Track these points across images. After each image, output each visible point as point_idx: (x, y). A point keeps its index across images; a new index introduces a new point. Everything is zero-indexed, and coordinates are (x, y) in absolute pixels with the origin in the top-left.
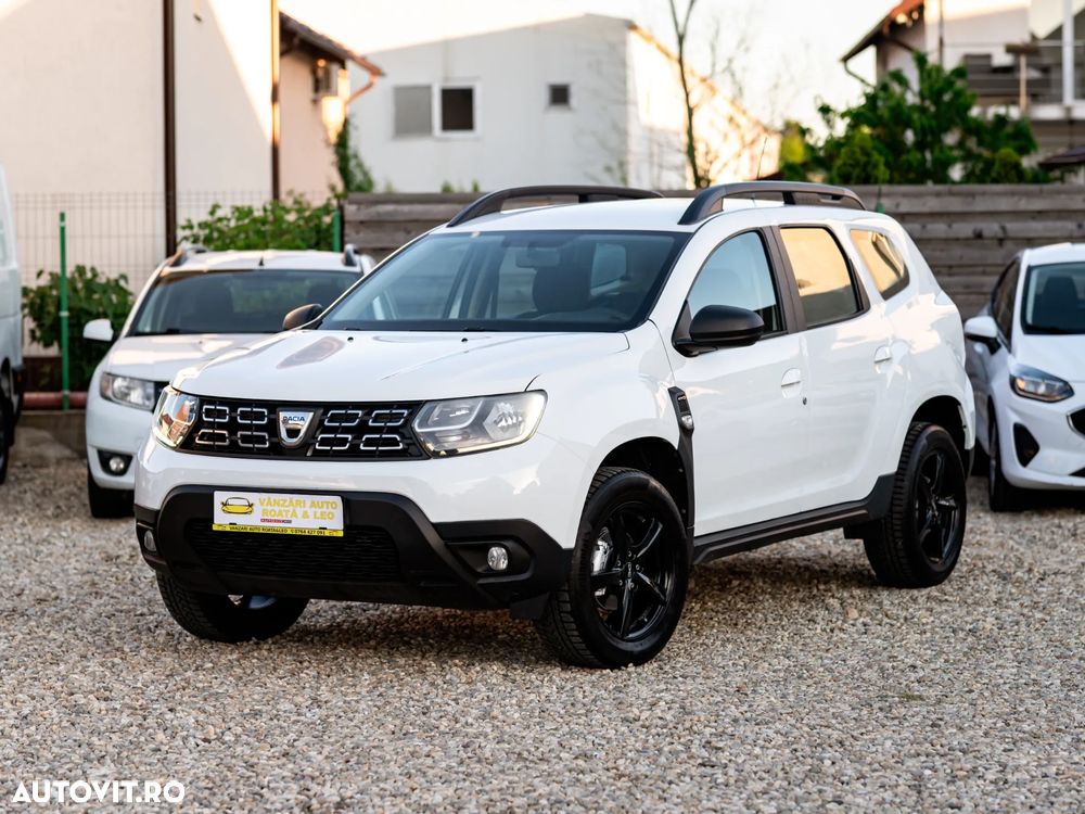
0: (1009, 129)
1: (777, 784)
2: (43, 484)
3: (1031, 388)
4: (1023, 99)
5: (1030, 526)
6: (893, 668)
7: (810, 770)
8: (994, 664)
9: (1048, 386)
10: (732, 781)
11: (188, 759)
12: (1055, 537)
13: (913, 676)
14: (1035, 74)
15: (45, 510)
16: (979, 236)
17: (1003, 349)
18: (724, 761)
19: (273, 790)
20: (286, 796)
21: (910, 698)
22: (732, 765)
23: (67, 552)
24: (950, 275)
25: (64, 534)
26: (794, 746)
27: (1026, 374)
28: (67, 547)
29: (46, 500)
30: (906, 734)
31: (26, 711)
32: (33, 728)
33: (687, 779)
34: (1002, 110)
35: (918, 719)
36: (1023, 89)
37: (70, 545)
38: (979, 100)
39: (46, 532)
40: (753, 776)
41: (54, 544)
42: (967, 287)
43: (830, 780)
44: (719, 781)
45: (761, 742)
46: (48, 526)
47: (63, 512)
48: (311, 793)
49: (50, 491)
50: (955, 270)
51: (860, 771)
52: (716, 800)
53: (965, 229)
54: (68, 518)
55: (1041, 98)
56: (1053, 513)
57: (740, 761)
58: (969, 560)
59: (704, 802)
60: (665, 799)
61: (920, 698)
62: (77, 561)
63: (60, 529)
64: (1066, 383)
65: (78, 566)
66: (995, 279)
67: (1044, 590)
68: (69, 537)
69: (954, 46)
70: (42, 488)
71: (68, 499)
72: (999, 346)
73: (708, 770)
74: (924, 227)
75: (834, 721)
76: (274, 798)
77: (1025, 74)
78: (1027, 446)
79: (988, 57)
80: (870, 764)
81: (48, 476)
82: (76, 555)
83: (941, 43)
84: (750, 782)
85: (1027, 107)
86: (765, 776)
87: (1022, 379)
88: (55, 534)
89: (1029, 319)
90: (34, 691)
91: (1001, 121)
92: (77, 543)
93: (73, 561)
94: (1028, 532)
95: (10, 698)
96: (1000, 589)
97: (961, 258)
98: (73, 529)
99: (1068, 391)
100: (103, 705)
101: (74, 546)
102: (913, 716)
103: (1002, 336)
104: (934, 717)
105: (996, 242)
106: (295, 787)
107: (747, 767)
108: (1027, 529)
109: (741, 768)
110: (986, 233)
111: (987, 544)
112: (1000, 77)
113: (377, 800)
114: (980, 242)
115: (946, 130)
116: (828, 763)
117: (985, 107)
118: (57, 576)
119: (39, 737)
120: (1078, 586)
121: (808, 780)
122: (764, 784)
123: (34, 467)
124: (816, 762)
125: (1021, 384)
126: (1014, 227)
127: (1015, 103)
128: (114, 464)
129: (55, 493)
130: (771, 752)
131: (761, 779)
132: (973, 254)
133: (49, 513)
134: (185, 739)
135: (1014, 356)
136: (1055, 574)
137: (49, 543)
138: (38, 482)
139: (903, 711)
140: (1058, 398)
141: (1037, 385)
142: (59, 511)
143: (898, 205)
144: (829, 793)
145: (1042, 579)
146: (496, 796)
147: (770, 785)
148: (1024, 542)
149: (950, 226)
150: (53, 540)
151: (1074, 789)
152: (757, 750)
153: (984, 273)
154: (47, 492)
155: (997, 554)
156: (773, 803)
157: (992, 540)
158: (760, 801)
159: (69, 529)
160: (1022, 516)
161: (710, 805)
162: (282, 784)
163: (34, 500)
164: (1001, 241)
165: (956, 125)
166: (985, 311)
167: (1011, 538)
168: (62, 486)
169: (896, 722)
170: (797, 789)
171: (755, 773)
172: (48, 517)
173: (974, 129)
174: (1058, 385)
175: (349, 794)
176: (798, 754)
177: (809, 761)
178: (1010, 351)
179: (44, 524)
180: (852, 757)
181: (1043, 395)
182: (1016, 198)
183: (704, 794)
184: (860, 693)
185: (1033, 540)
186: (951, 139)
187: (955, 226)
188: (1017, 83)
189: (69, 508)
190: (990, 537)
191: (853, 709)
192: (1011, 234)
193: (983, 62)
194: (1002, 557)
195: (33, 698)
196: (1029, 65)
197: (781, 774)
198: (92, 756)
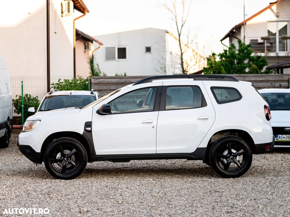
0: (261, 59)
4: (266, 51)
11: (54, 203)
14: (269, 45)
19: (73, 209)
20: (75, 210)
30: (213, 198)
31: (18, 194)
32: (19, 198)
34: (259, 54)
36: (266, 49)
38: (254, 51)
43: (195, 207)
48: (81, 209)
55: (270, 51)
61: (219, 191)
69: (248, 37)
76: (73, 210)
83: (244, 37)
85: (267, 53)
90: (19, 191)
91: (259, 57)
95: (14, 192)
100: (35, 193)
102: (216, 195)
106: (78, 208)
112: (260, 45)
113: (95, 211)
115: (245, 59)
116: (195, 204)
119: (21, 199)
124: (192, 203)
127: (264, 52)
134: (53, 200)
144: (194, 209)
146: (122, 210)
162: (75, 208)
165: (247, 58)
173: (252, 59)
175: (89, 209)
177: (191, 203)
180: (200, 203)
188: (265, 46)
193: (256, 41)
195: (19, 192)
196: (267, 43)
198: (33, 203)
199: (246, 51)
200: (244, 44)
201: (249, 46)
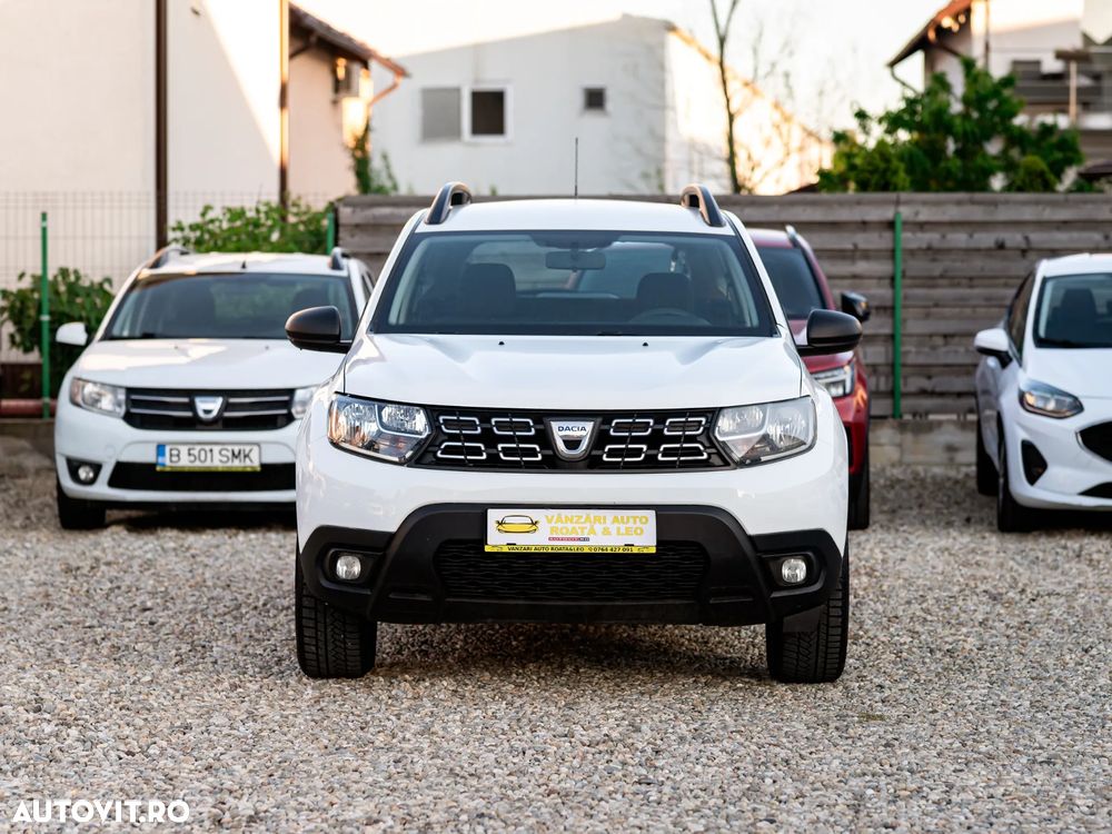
0: (1054, 139)
1: (712, 803)
2: (18, 494)
3: (1040, 404)
4: (1073, 108)
5: (1035, 547)
6: (860, 688)
7: (748, 789)
8: (965, 685)
9: (1057, 401)
10: (665, 799)
12: (1058, 558)
13: (878, 696)
14: (1086, 82)
15: (13, 520)
16: (1001, 246)
17: (1014, 364)
18: (661, 779)
21: (869, 717)
22: (669, 783)
23: (27, 563)
24: (971, 287)
25: (28, 545)
26: (738, 765)
27: (1035, 389)
28: (28, 558)
29: (18, 511)
30: (857, 753)
33: (619, 796)
34: (1049, 119)
35: (873, 739)
36: (1073, 97)
37: (32, 556)
38: (1027, 108)
39: (10, 543)
40: (688, 794)
41: (16, 555)
42: (988, 299)
43: (767, 799)
44: (651, 799)
45: (704, 760)
46: (13, 537)
47: (32, 522)
49: (24, 502)
50: (976, 282)
51: (801, 791)
52: (644, 817)
53: (986, 239)
54: (36, 529)
55: (1092, 107)
56: (1062, 534)
57: (678, 778)
58: (962, 580)
59: (631, 819)
60: (592, 816)
61: (881, 718)
62: (36, 572)
63: (25, 540)
64: (1076, 399)
65: (36, 577)
66: (1012, 292)
67: (1034, 610)
68: (32, 548)
69: (1002, 51)
70: (16, 498)
71: (41, 511)
72: (1011, 360)
73: (643, 788)
74: (944, 237)
75: (784, 740)
77: (1076, 81)
78: (1035, 464)
79: (1038, 63)
80: (813, 783)
81: (23, 487)
82: (35, 566)
83: (987, 48)
84: (684, 800)
85: (1078, 115)
86: (700, 793)
87: (1031, 395)
88: (19, 545)
89: (1042, 333)
91: (1048, 130)
92: (40, 554)
93: (31, 573)
94: (1032, 553)
96: (988, 609)
97: (982, 269)
98: (39, 540)
99: (1077, 407)
101: (36, 557)
102: (869, 736)
103: (1015, 349)
104: (890, 737)
105: (1019, 253)
107: (684, 785)
108: (1031, 550)
109: (677, 786)
110: (1008, 244)
111: (987, 565)
112: (1050, 84)
114: (1002, 253)
115: (988, 138)
116: (769, 781)
117: (1033, 115)
118: (12, 587)
120: (1070, 607)
121: (745, 799)
122: (698, 802)
123: (13, 477)
124: (756, 780)
125: (1030, 399)
126: (1037, 237)
127: (1065, 111)
128: (83, 473)
129: (29, 504)
130: (712, 770)
131: (696, 797)
132: (994, 265)
133: (17, 523)
135: (1025, 370)
136: (1049, 595)
137: (10, 554)
138: (12, 492)
139: (860, 730)
140: (1068, 414)
141: (1046, 400)
142: (28, 522)
143: (917, 214)
144: (763, 811)
145: (1034, 600)
147: (704, 803)
148: (1026, 563)
149: (971, 236)
150: (14, 551)
151: (1018, 810)
152: (698, 768)
153: (1006, 285)
154: (21, 503)
155: (993, 574)
156: (703, 821)
157: (993, 561)
158: (690, 819)
159: (34, 540)
160: (1030, 537)
161: (637, 822)
163: (6, 511)
164: (1024, 252)
165: (999, 133)
166: (1002, 324)
167: (1013, 559)
168: (38, 496)
169: (850, 741)
170: (732, 807)
171: (691, 791)
172: (15, 528)
173: (1018, 139)
174: (1068, 400)
176: (739, 772)
177: (750, 779)
178: (1020, 365)
179: (10, 535)
180: (795, 776)
181: (1052, 412)
182: (1040, 208)
183: (633, 810)
184: (819, 712)
185: (1036, 561)
186: (994, 147)
187: (976, 236)
188: (1067, 90)
189: (39, 519)
190: (991, 557)
191: (808, 728)
192: (1034, 245)
193: (1031, 68)
194: (997, 577)
196: (1080, 72)
197: (718, 792)
199: (992, 105)
200: (987, 74)
201: (1007, 82)
